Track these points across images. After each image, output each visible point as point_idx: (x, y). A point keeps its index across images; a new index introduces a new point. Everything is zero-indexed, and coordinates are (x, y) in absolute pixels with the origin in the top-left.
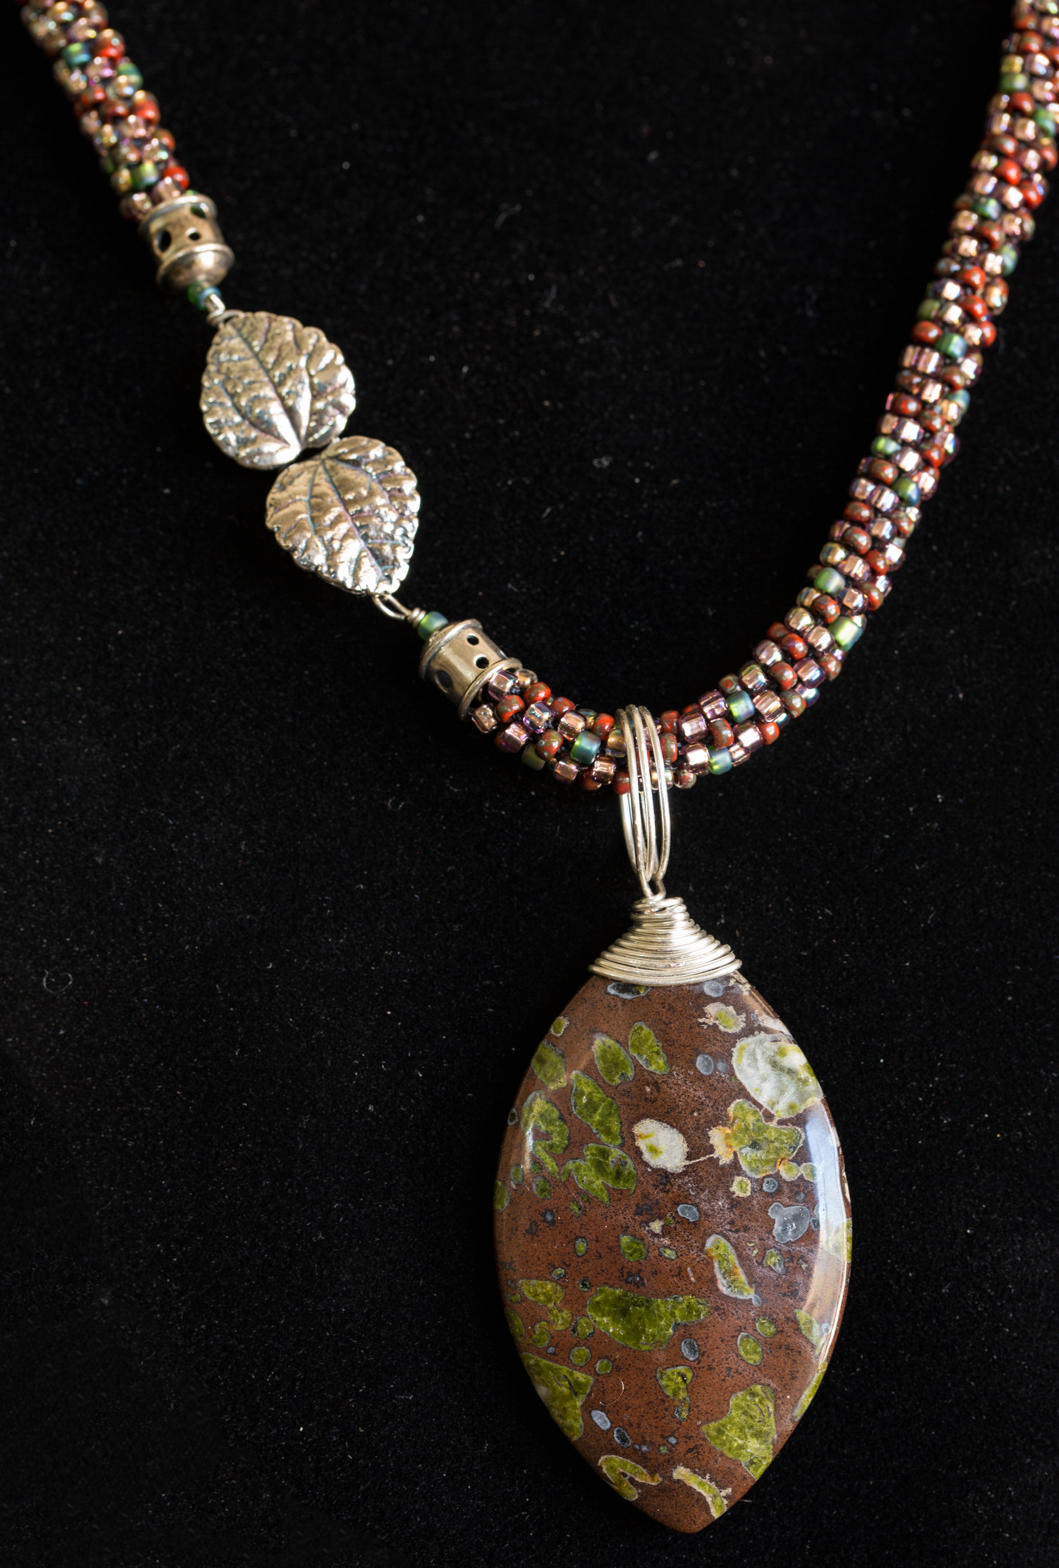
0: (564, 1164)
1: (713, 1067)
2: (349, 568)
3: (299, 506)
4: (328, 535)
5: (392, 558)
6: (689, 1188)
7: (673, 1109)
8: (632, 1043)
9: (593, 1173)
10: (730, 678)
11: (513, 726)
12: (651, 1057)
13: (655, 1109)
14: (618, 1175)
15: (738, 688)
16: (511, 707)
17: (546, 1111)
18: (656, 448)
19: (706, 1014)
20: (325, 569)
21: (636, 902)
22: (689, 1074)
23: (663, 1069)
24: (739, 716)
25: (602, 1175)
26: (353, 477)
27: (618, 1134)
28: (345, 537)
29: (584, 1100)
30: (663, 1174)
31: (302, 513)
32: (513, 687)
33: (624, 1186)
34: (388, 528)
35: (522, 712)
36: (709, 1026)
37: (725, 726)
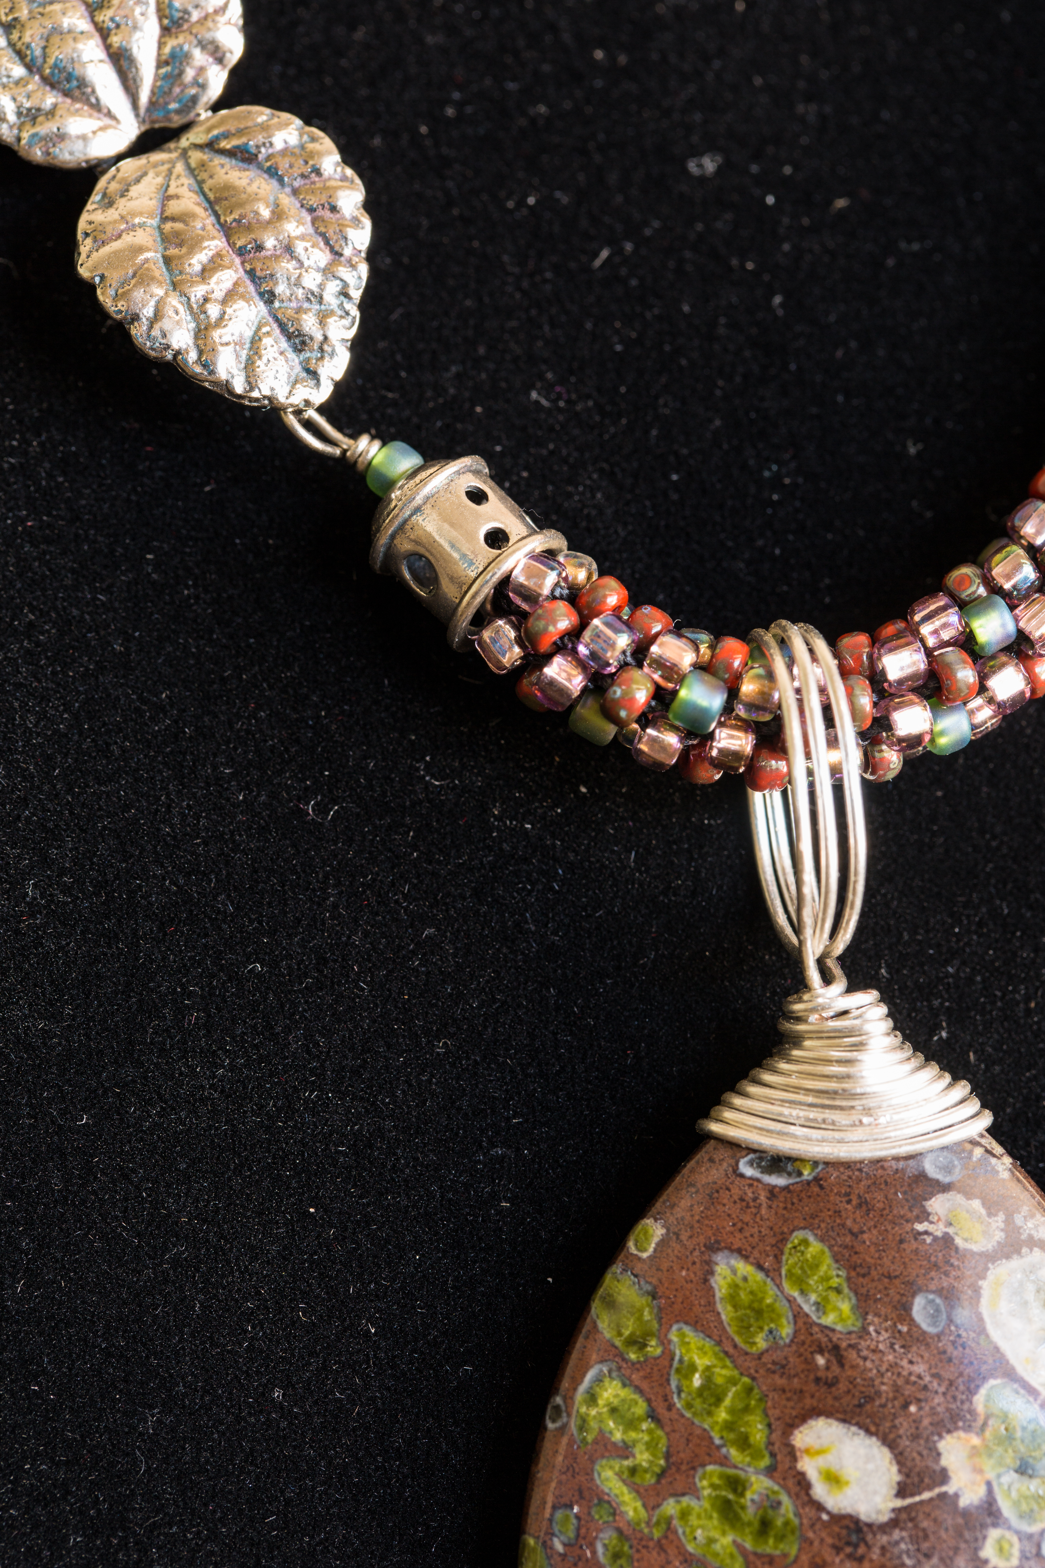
0: (658, 1506)
1: (944, 1316)
2: (237, 356)
3: (142, 237)
4: (198, 292)
5: (319, 337)
6: (901, 1552)
7: (870, 1399)
8: (789, 1271)
9: (715, 1522)
10: (966, 570)
11: (558, 660)
12: (826, 1299)
13: (836, 1398)
14: (764, 1527)
15: (982, 591)
16: (555, 623)
17: (623, 1401)
18: (804, 140)
19: (929, 1214)
20: (192, 356)
21: (790, 999)
22: (900, 1332)
23: (850, 1322)
24: (988, 644)
25: (733, 1527)
26: (244, 182)
27: (763, 1446)
28: (230, 297)
29: (697, 1381)
30: (852, 1526)
31: (148, 250)
32: (557, 585)
33: (776, 1548)
34: (311, 281)
35: (575, 633)
36: (936, 1239)
37: (965, 662)
